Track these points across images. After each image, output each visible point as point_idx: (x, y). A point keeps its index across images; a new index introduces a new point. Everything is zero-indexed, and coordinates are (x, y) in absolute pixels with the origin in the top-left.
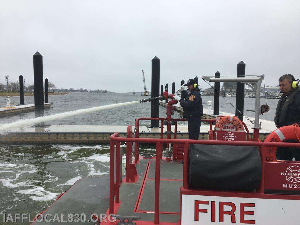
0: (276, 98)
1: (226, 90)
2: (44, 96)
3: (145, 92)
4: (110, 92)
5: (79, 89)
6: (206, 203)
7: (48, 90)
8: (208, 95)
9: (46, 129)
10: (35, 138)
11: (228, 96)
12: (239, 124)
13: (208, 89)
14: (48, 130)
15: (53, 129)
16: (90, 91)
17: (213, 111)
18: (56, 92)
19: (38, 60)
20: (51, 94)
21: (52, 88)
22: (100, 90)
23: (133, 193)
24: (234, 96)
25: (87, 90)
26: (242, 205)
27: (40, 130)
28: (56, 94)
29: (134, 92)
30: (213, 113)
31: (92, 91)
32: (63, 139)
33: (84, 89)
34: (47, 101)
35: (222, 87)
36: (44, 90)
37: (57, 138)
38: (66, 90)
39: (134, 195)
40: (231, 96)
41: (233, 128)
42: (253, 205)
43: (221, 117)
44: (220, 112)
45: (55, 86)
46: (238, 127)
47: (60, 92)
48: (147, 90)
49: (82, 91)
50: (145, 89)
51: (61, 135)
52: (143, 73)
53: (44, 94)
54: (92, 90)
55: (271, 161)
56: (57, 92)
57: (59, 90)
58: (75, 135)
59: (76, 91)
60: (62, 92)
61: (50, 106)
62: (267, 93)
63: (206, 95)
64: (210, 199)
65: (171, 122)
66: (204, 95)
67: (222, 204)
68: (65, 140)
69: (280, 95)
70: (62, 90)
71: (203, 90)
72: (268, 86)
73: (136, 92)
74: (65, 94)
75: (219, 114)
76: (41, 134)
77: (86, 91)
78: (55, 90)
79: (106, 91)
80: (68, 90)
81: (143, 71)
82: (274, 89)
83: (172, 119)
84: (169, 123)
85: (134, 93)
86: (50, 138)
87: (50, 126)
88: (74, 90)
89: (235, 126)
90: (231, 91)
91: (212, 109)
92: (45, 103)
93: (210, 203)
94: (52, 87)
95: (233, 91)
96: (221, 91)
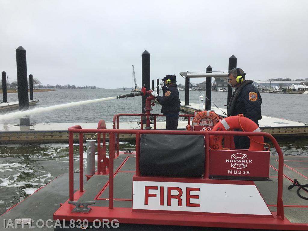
0: (268, 92)
1: (218, 85)
2: (29, 93)
3: (136, 88)
4: (99, 89)
5: (67, 85)
6: (156, 188)
7: (33, 86)
8: (200, 90)
9: (31, 128)
10: (20, 137)
11: (220, 91)
12: (216, 118)
13: (200, 84)
14: (33, 129)
15: (39, 127)
16: (77, 87)
17: (205, 106)
18: (41, 89)
19: (21, 54)
20: (37, 90)
21: (37, 85)
22: (88, 86)
23: (100, 184)
24: (225, 91)
25: (75, 86)
26: (189, 190)
27: (25, 129)
28: (41, 91)
29: (124, 87)
30: (205, 108)
31: (81, 88)
32: (50, 138)
33: (71, 86)
34: (32, 99)
35: (214, 82)
36: (29, 87)
37: (44, 137)
38: (53, 87)
39: (100, 185)
40: (222, 91)
41: (210, 122)
42: (198, 190)
43: (198, 112)
44: (212, 107)
45: (40, 82)
46: (214, 122)
47: (46, 89)
48: (138, 86)
49: (69, 87)
50: (136, 84)
51: (48, 134)
52: (133, 68)
53: (29, 90)
54: (80, 86)
55: (217, 149)
56: (43, 89)
57: (45, 86)
58: (63, 133)
59: (63, 87)
60: (48, 89)
61: (35, 103)
62: (258, 87)
63: (198, 90)
64: (159, 184)
65: (149, 117)
66: (196, 90)
67: (170, 189)
68: (52, 138)
69: (271, 89)
70: (48, 87)
71: (195, 85)
72: (259, 81)
73: (126, 88)
74: (51, 90)
75: (211, 109)
76: (27, 133)
77: (73, 87)
78: (40, 87)
79: (95, 87)
80: (55, 87)
81: (133, 66)
82: (265, 83)
83: (151, 115)
84: (148, 118)
85: (124, 89)
86: (37, 137)
87: (35, 124)
88: (60, 87)
89: (212, 121)
90: (223, 86)
91: (204, 104)
92: (30, 100)
93: (159, 188)
94: (37, 83)
95: (224, 85)
96: (212, 86)
